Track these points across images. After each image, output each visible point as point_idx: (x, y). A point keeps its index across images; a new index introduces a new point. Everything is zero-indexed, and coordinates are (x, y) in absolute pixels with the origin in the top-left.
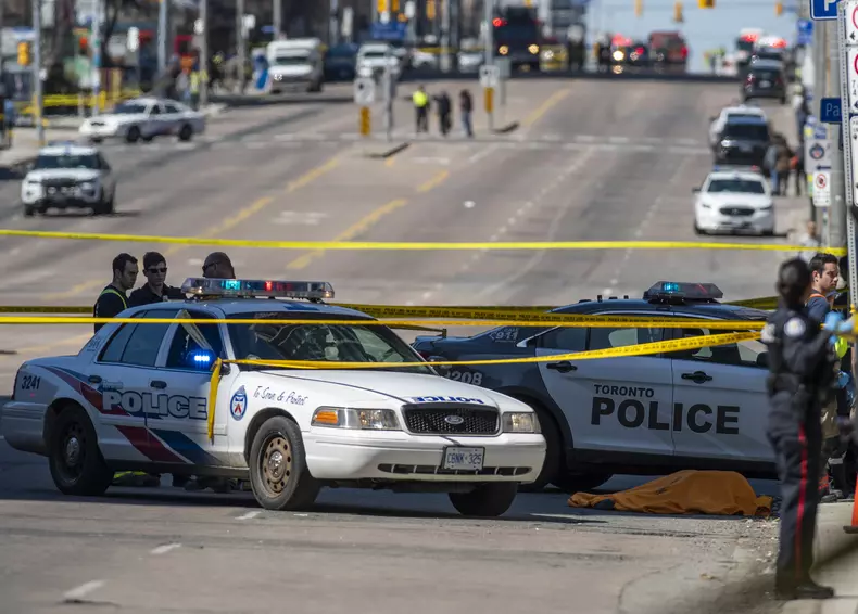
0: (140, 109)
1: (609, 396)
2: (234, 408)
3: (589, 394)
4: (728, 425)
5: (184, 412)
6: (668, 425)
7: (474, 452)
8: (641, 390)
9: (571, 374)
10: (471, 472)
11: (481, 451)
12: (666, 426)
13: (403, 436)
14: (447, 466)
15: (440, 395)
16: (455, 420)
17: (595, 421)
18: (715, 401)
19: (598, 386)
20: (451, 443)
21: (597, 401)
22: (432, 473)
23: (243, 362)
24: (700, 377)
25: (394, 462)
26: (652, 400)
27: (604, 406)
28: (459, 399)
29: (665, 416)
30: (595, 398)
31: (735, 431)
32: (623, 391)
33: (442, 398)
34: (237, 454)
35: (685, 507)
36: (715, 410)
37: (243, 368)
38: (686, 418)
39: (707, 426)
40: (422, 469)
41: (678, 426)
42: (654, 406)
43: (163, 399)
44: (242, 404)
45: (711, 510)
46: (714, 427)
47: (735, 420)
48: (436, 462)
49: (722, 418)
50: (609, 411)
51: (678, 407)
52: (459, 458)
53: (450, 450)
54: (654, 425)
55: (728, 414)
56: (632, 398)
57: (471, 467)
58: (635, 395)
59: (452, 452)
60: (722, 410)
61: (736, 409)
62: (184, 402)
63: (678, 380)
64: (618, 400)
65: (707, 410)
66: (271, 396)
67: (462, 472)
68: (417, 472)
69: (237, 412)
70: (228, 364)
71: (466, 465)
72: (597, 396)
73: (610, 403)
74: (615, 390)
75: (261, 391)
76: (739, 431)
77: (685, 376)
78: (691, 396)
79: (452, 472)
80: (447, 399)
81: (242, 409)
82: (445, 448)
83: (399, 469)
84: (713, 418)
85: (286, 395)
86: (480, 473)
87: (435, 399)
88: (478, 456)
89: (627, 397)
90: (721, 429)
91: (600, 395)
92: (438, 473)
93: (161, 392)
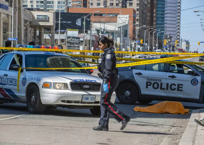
0: (140, 55)
1: (150, 81)
2: (23, 82)
3: (145, 81)
4: (180, 89)
5: (11, 83)
6: (165, 89)
7: (92, 97)
8: (158, 80)
9: (141, 76)
10: (92, 103)
11: (94, 96)
12: (164, 89)
13: (69, 91)
14: (83, 101)
15: (82, 79)
16: (86, 87)
17: (147, 87)
18: (177, 83)
19: (147, 79)
20: (87, 94)
21: (147, 83)
22: (79, 103)
23: (27, 68)
24: (173, 77)
25: (66, 99)
26: (161, 82)
27: (149, 84)
28: (89, 80)
29: (164, 86)
30: (147, 82)
31: (182, 90)
32: (154, 80)
33: (83, 80)
34: (24, 96)
35: (164, 111)
36: (177, 85)
37: (27, 70)
38: (169, 87)
39: (174, 89)
40: (75, 102)
41: (167, 89)
42: (161, 84)
43: (7, 79)
44: (25, 81)
45: (172, 113)
46: (176, 89)
47: (182, 88)
48: (80, 100)
49: (178, 87)
50: (150, 85)
51: (168, 84)
52: (87, 99)
53: (84, 96)
54: (161, 88)
55: (180, 86)
56: (156, 82)
57: (91, 101)
58: (157, 81)
59: (85, 97)
60: (179, 85)
61: (182, 85)
62: (11, 80)
63: (168, 77)
64: (153, 82)
65: (175, 85)
66: (32, 79)
67: (88, 103)
68: (74, 103)
69: (24, 83)
70: (23, 69)
71: (89, 101)
72: (147, 81)
73: (151, 83)
74: (152, 80)
75: (30, 77)
76: (183, 91)
77: (169, 76)
78: (170, 82)
79: (85, 103)
80: (85, 80)
81: (25, 83)
82: (83, 95)
83: (68, 102)
84: (176, 87)
85: (36, 78)
86: (94, 103)
87: (81, 80)
88: (93, 98)
89: (155, 82)
90: (178, 90)
91: (148, 81)
92: (81, 103)
93: (6, 77)
